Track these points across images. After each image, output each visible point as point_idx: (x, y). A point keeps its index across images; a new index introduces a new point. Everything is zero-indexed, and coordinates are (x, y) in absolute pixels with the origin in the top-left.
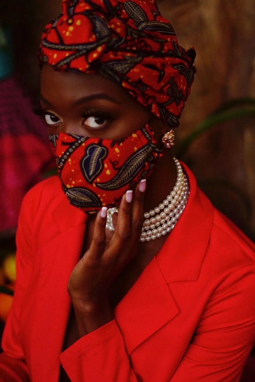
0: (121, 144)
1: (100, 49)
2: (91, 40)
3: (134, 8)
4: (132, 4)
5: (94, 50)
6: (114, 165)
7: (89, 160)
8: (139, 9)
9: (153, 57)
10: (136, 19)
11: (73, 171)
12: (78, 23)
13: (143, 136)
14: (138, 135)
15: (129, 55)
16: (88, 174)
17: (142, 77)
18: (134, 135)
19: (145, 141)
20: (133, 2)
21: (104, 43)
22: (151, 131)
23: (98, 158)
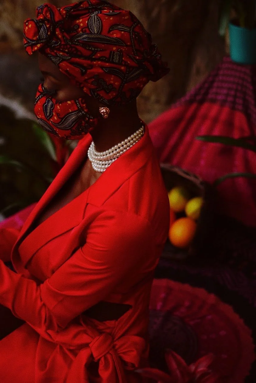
0: (60, 105)
1: (39, 45)
2: (35, 39)
3: (96, 21)
4: (97, 18)
5: (35, 45)
6: (58, 115)
7: (46, 106)
8: (99, 23)
9: (84, 59)
10: (91, 29)
11: (39, 109)
12: (30, 26)
13: (75, 105)
14: (71, 103)
15: (61, 53)
16: (47, 115)
17: (68, 69)
18: (69, 102)
19: (76, 109)
20: (99, 17)
21: (41, 43)
22: (83, 103)
23: (51, 108)
